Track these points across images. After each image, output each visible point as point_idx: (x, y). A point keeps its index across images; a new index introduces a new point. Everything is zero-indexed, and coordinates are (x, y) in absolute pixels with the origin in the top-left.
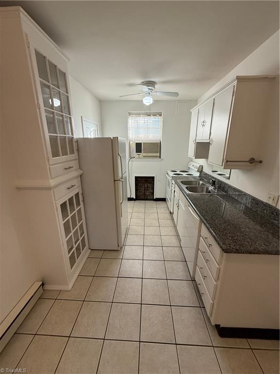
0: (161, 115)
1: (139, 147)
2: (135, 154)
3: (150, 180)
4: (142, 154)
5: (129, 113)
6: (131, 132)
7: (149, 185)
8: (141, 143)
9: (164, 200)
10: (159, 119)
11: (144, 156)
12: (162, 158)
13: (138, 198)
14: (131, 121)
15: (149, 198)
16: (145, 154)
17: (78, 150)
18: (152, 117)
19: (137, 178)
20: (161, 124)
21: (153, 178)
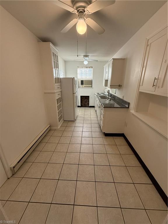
0: (92, 68)
1: (82, 82)
2: (80, 85)
3: (87, 98)
4: (84, 85)
5: (78, 67)
6: (79, 75)
7: (87, 100)
8: (83, 81)
9: (94, 107)
10: (92, 69)
11: (85, 87)
12: (93, 87)
13: (82, 106)
14: (79, 71)
15: (87, 106)
16: (85, 86)
17: (61, 82)
18: (88, 69)
19: (81, 96)
20: (92, 72)
21: (89, 96)
